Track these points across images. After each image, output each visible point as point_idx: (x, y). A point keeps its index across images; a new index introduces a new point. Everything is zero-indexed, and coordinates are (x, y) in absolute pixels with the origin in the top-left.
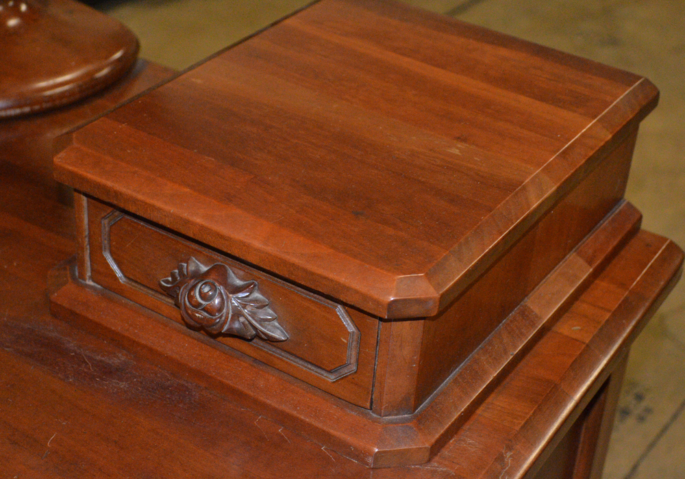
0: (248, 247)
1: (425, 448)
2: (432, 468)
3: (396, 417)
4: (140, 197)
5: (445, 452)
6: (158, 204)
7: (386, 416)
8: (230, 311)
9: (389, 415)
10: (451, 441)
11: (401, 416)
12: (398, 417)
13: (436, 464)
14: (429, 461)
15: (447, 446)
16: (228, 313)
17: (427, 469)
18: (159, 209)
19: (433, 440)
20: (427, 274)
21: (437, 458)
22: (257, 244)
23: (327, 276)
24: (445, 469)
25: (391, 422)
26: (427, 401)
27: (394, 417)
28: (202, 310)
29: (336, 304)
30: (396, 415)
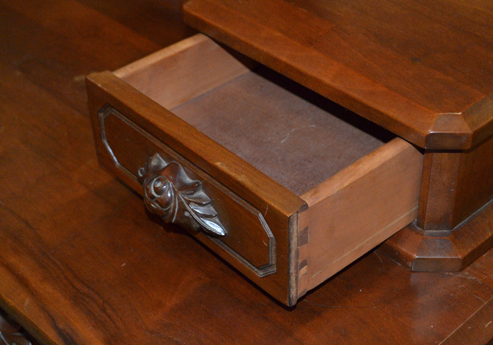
0: (319, 82)
1: (458, 259)
2: (463, 276)
3: (436, 231)
4: (243, 38)
5: (477, 264)
6: (256, 45)
7: (428, 229)
8: (177, 206)
9: (430, 229)
10: (484, 256)
11: (440, 231)
12: (438, 231)
13: (467, 273)
14: (461, 270)
15: (480, 259)
16: (175, 207)
17: (459, 276)
18: (257, 49)
19: (466, 254)
20: (463, 113)
21: (468, 268)
22: (327, 80)
23: (379, 109)
24: (474, 278)
25: (431, 235)
26: (465, 221)
27: (434, 231)
28: (155, 201)
29: (258, 211)
30: (437, 229)
